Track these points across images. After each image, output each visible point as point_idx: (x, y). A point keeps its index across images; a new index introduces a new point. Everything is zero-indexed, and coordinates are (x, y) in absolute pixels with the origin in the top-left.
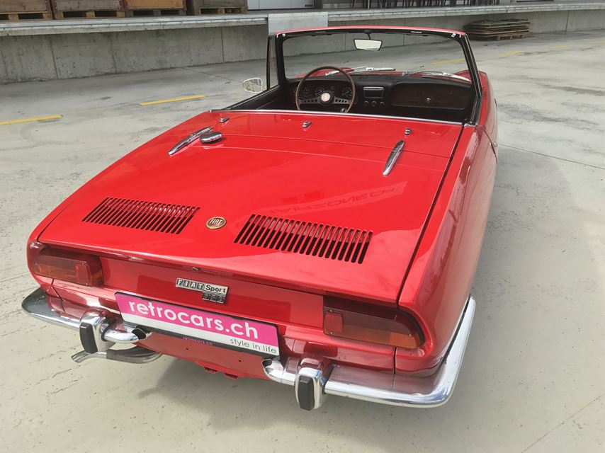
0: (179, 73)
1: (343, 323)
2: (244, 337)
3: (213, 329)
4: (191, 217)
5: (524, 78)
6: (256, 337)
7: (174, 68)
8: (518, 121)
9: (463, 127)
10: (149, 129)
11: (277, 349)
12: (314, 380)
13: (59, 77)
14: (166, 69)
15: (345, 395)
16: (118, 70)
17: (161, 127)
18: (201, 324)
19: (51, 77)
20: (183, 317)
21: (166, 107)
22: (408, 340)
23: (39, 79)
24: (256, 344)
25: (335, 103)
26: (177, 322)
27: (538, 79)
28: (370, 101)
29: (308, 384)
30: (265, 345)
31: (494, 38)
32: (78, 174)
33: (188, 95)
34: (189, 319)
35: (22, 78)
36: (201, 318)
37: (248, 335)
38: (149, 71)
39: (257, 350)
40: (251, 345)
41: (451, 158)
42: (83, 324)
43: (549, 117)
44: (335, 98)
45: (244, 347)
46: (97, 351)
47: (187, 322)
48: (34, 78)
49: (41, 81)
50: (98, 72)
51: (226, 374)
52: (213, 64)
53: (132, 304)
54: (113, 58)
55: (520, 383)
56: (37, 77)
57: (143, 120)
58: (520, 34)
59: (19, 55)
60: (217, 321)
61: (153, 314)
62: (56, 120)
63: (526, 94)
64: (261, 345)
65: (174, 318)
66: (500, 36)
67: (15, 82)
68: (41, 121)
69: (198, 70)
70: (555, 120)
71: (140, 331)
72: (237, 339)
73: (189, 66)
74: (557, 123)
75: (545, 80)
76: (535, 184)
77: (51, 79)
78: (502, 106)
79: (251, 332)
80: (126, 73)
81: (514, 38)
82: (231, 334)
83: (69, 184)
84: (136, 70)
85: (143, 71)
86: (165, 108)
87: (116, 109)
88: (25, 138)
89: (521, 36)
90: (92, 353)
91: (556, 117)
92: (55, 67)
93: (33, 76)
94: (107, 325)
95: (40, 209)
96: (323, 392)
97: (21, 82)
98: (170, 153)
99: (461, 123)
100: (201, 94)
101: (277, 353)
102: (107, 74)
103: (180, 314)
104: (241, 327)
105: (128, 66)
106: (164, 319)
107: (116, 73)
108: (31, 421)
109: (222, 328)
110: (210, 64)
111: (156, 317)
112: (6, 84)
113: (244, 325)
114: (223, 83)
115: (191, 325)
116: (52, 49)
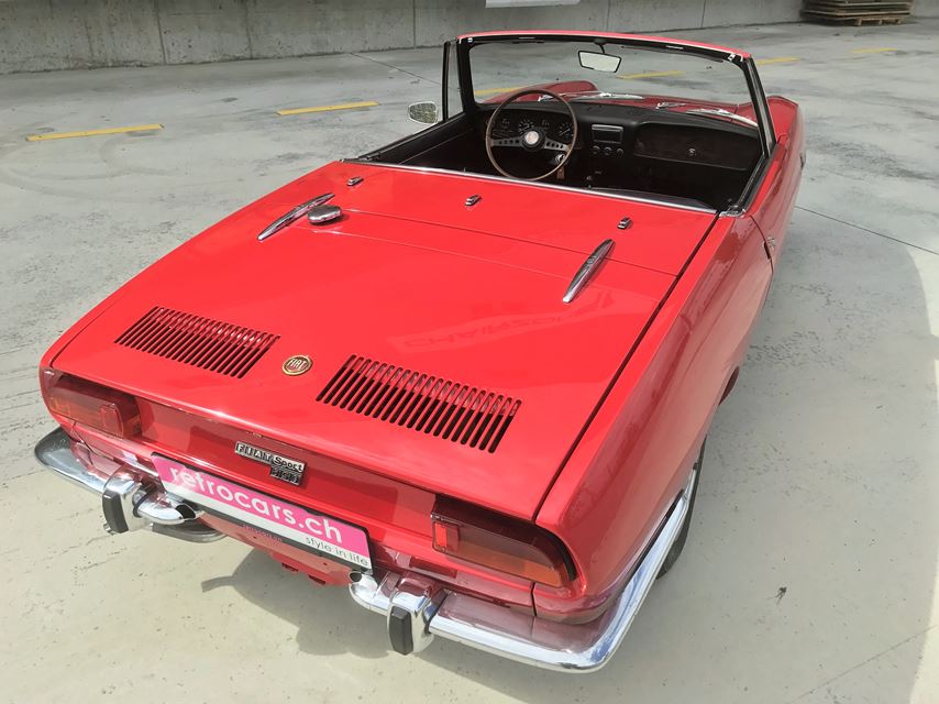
0: (345, 61)
1: (459, 539)
2: (323, 537)
3: (282, 520)
4: (266, 349)
5: (888, 97)
6: (339, 539)
7: (339, 53)
8: (857, 174)
9: (717, 217)
10: (283, 156)
11: (368, 560)
12: (413, 616)
13: (168, 61)
14: (327, 54)
15: (457, 640)
16: (254, 54)
17: (302, 152)
18: (266, 511)
19: (157, 61)
20: (241, 498)
21: (317, 119)
22: (550, 574)
23: (138, 63)
24: (339, 549)
25: (546, 147)
26: (233, 503)
27: (908, 101)
28: (602, 146)
29: (403, 620)
30: (353, 553)
31: (851, 23)
32: (170, 225)
33: (353, 100)
34: (249, 502)
35: (113, 61)
36: (264, 504)
37: (329, 536)
38: (300, 56)
39: (342, 557)
40: (334, 550)
41: (679, 277)
42: (107, 492)
43: (910, 169)
44: (547, 140)
45: (324, 550)
46: (127, 530)
47: (248, 506)
48: (131, 62)
49: (141, 66)
50: (225, 55)
51: (311, 577)
52: (398, 49)
53: (174, 471)
54: (248, 35)
55: (760, 621)
56: (136, 61)
57: (279, 140)
58: (893, 19)
59: (110, 25)
60: (286, 512)
61: (203, 488)
62: (152, 133)
63: (882, 127)
64: (347, 552)
65: (230, 498)
66: (861, 19)
67: (104, 66)
68: (131, 134)
69: (375, 58)
70: (920, 177)
71: (186, 508)
72: (315, 539)
73: (362, 52)
74: (920, 181)
75: (919, 102)
76: (860, 288)
77: (156, 64)
78: (838, 145)
79: (332, 533)
80: (266, 58)
81: (885, 23)
82: (305, 530)
83: (154, 240)
84: (282, 54)
85: (293, 56)
86: (313, 122)
87: (241, 119)
88: (105, 161)
89: (897, 21)
90: (121, 532)
91: (922, 170)
92: (163, 47)
93: (130, 59)
94: (145, 493)
95: (109, 278)
96: (427, 632)
97: (112, 67)
98: (261, 237)
99: (714, 212)
100: (370, 100)
101: (369, 566)
102: (237, 59)
103: (238, 495)
104: (318, 524)
105: (269, 47)
106: (216, 497)
107: (251, 59)
108: (47, 608)
109: (293, 522)
110: (393, 49)
111: (207, 493)
112: (90, 68)
113: (322, 522)
114: (409, 82)
115: (252, 510)
116: (158, 19)
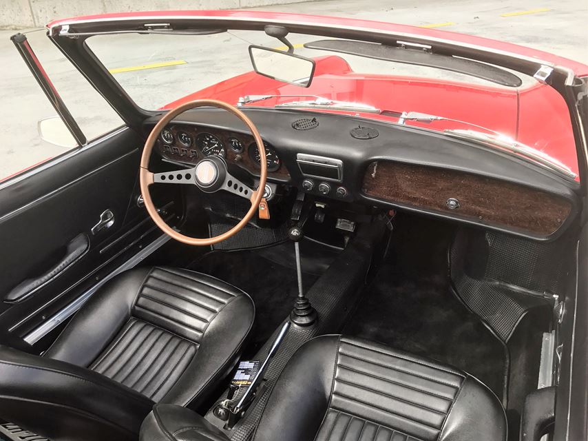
13: (37, 24)
19: (28, 25)
25: (225, 189)
28: (317, 182)
44: (227, 178)
48: (7, 26)
56: (12, 25)
77: (28, 28)
92: (32, 13)
93: (6, 24)
